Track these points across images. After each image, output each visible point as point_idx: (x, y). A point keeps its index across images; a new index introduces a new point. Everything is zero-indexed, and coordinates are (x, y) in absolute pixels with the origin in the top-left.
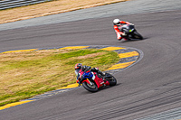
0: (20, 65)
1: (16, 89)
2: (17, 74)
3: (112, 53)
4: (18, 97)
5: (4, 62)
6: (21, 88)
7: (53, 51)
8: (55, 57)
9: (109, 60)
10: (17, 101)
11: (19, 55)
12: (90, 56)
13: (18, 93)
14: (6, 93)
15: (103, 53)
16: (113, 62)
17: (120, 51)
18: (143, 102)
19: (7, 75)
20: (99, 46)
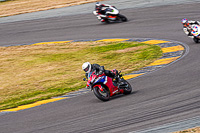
0: (53, 58)
1: (48, 85)
2: (49, 68)
3: (155, 46)
4: (49, 94)
5: (35, 55)
6: (53, 84)
7: (89, 43)
8: (92, 50)
9: (151, 54)
10: (49, 98)
11: (52, 47)
12: (130, 49)
13: (50, 90)
14: (37, 89)
15: (144, 47)
16: (155, 57)
17: (164, 45)
18: (187, 102)
19: (38, 69)
20: (140, 38)
